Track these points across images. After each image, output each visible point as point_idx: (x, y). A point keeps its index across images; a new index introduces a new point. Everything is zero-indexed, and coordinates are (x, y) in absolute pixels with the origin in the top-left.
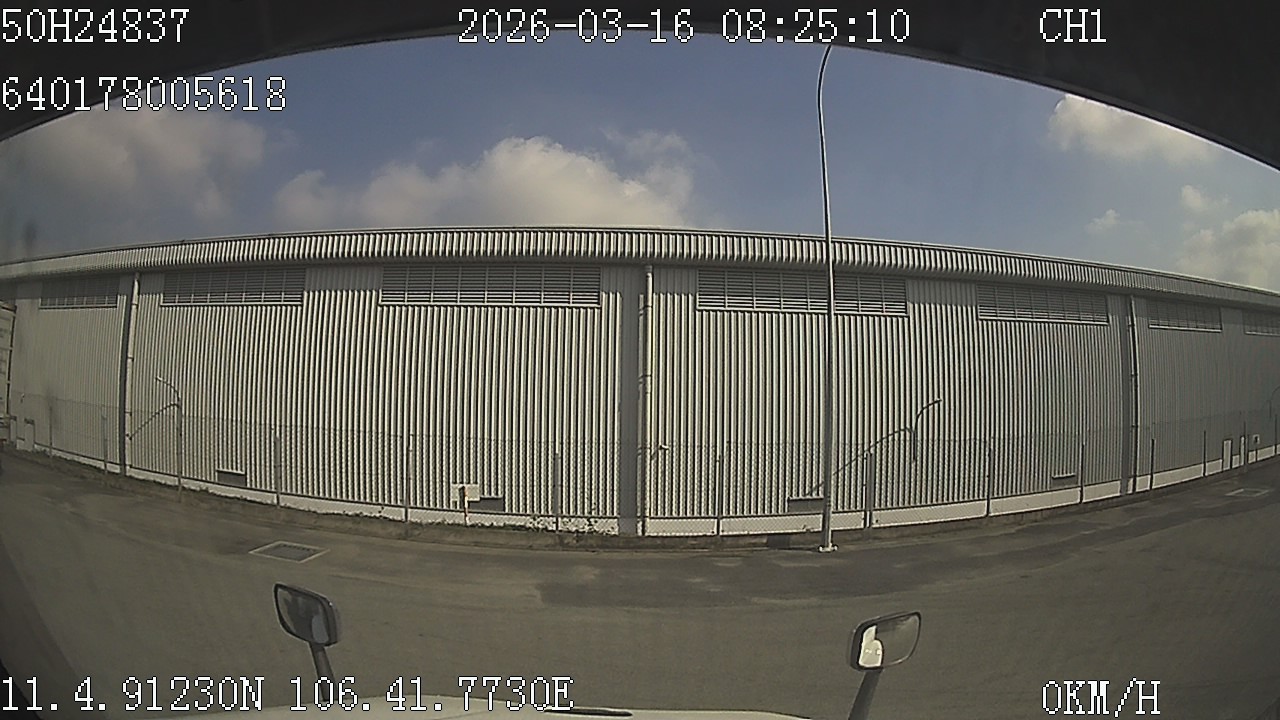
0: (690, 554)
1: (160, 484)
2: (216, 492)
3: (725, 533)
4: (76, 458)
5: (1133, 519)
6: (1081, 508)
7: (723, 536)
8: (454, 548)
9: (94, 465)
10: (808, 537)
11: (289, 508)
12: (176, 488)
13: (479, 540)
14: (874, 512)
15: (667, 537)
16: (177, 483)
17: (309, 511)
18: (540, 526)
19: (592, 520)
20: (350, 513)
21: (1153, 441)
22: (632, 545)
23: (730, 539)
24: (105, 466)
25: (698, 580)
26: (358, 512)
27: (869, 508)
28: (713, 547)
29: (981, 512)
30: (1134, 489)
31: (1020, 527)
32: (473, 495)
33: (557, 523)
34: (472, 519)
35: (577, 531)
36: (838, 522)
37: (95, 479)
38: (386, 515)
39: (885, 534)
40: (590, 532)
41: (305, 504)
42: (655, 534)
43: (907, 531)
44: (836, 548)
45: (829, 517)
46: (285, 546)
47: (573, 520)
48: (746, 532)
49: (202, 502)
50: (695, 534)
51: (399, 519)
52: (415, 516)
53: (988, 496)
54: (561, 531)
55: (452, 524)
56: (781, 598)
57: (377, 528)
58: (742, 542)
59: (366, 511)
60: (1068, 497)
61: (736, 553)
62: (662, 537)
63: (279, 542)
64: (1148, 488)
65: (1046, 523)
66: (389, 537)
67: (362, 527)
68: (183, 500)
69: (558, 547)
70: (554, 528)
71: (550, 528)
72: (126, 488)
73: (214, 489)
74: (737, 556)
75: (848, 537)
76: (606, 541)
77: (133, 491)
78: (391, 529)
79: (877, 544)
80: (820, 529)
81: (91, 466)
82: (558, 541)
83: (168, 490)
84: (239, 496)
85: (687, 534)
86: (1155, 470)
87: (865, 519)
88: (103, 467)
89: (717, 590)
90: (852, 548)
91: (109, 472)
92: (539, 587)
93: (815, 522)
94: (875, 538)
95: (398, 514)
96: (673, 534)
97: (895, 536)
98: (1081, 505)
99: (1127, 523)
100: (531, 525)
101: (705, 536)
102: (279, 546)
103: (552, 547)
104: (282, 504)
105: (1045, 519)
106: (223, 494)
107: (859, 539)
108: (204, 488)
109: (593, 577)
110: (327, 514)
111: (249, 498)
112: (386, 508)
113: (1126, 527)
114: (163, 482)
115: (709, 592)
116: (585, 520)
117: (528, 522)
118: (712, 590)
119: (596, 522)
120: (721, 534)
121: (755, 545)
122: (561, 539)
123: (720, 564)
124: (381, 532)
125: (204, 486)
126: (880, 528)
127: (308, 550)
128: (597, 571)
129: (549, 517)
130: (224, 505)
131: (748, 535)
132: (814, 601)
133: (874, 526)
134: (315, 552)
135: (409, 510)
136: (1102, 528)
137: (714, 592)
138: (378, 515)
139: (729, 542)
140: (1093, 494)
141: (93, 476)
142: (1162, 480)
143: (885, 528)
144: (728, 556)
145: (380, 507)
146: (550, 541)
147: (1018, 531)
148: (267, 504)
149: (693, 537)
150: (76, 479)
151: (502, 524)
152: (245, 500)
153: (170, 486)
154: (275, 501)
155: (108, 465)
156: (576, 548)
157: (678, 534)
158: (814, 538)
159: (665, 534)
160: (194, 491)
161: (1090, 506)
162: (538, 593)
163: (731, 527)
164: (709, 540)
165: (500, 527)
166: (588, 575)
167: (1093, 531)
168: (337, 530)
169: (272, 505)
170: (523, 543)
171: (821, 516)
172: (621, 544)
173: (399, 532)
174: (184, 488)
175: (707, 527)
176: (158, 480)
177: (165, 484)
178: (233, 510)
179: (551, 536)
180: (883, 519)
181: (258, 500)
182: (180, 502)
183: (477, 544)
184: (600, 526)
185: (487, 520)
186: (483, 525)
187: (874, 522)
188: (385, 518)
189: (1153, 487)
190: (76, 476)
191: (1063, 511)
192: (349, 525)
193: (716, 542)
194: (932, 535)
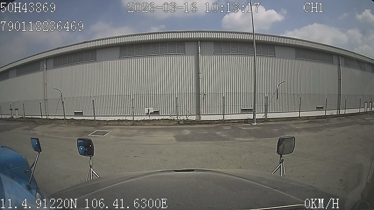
0: (216, 125)
1: (59, 119)
2: (76, 119)
3: (226, 119)
4: (33, 117)
5: (340, 122)
6: (325, 117)
7: (225, 120)
8: (147, 127)
9: (38, 117)
10: (249, 120)
11: (98, 120)
12: (64, 119)
13: (155, 124)
14: (268, 114)
15: (209, 120)
16: (64, 118)
17: (104, 120)
18: (173, 119)
19: (187, 116)
20: (116, 120)
21: (346, 100)
22: (199, 123)
23: (227, 121)
24: (42, 117)
25: (219, 133)
26: (119, 119)
27: (266, 112)
28: (222, 123)
29: (298, 115)
30: (339, 113)
31: (308, 121)
32: (152, 111)
33: (177, 117)
34: (152, 118)
35: (183, 120)
36: (258, 116)
37: (39, 121)
38: (127, 119)
39: (271, 120)
40: (187, 120)
41: (102, 118)
42: (206, 120)
43: (277, 120)
44: (257, 124)
45: (255, 115)
46: (98, 132)
47: (182, 116)
48: (231, 119)
49: (72, 122)
50: (217, 119)
51: (131, 120)
52: (136, 118)
53: (300, 111)
54: (178, 120)
55: (147, 120)
56: (243, 138)
57: (124, 123)
58: (230, 122)
59: (121, 118)
60: (321, 113)
61: (229, 125)
62: (207, 120)
63: (96, 131)
64: (344, 113)
65: (315, 120)
66: (128, 125)
67: (120, 123)
68: (66, 122)
69: (178, 124)
70: (177, 119)
71: (175, 119)
72: (48, 122)
73: (75, 118)
74: (229, 126)
75: (260, 121)
76: (192, 122)
77: (51, 123)
78: (129, 123)
79: (269, 123)
80: (253, 118)
81: (37, 118)
82: (178, 123)
83: (62, 120)
84: (83, 119)
85: (215, 120)
86: (346, 108)
87: (265, 116)
88: (41, 118)
89: (225, 136)
90: (262, 124)
91: (43, 119)
92: (174, 137)
93: (251, 116)
94: (268, 121)
95: (130, 118)
96: (211, 120)
97: (273, 121)
98: (326, 116)
99: (338, 123)
100: (170, 119)
101: (220, 120)
102: (97, 132)
103: (176, 125)
104: (96, 119)
105: (315, 119)
106: (78, 119)
107: (263, 121)
108: (72, 118)
109: (189, 133)
110: (110, 120)
111: (86, 119)
112: (127, 117)
113: (338, 124)
114: (60, 118)
115: (223, 137)
116: (185, 116)
117: (169, 118)
118: (224, 136)
119: (188, 117)
120: (224, 119)
121: (234, 122)
122: (179, 122)
123: (225, 128)
124: (126, 124)
125: (72, 117)
126: (269, 118)
127: (105, 132)
128: (190, 131)
129: (175, 116)
130: (79, 122)
131: (232, 120)
132: (252, 139)
133: (268, 118)
134: (108, 132)
135: (134, 117)
136: (331, 123)
137: (224, 137)
138: (125, 119)
139: (227, 122)
140: (328, 113)
141: (38, 121)
142: (348, 111)
143: (271, 118)
144: (227, 126)
145: (125, 117)
146: (176, 123)
147: (308, 122)
148: (92, 120)
149: (216, 120)
150: (33, 123)
151: (161, 119)
152: (85, 120)
153: (62, 119)
154: (94, 119)
155: (43, 116)
156: (183, 125)
157: (212, 120)
158: (251, 121)
159: (208, 120)
160: (69, 119)
161: (328, 116)
162: (174, 138)
163: (227, 117)
164: (221, 121)
165: (161, 120)
166: (187, 132)
167: (329, 124)
168: (113, 125)
169: (93, 120)
170: (168, 124)
171: (253, 114)
172: (196, 123)
173: (131, 123)
174: (66, 119)
175: (220, 117)
176: (58, 118)
177: (60, 119)
178: (81, 123)
179: (176, 121)
180: (270, 116)
181: (88, 119)
182: (65, 123)
183: (154, 125)
184: (190, 118)
185: (157, 118)
186: (156, 120)
187: (268, 116)
188: (127, 120)
189: (345, 113)
190: (33, 122)
191: (320, 117)
192: (117, 123)
193: (223, 122)
194: (284, 121)
